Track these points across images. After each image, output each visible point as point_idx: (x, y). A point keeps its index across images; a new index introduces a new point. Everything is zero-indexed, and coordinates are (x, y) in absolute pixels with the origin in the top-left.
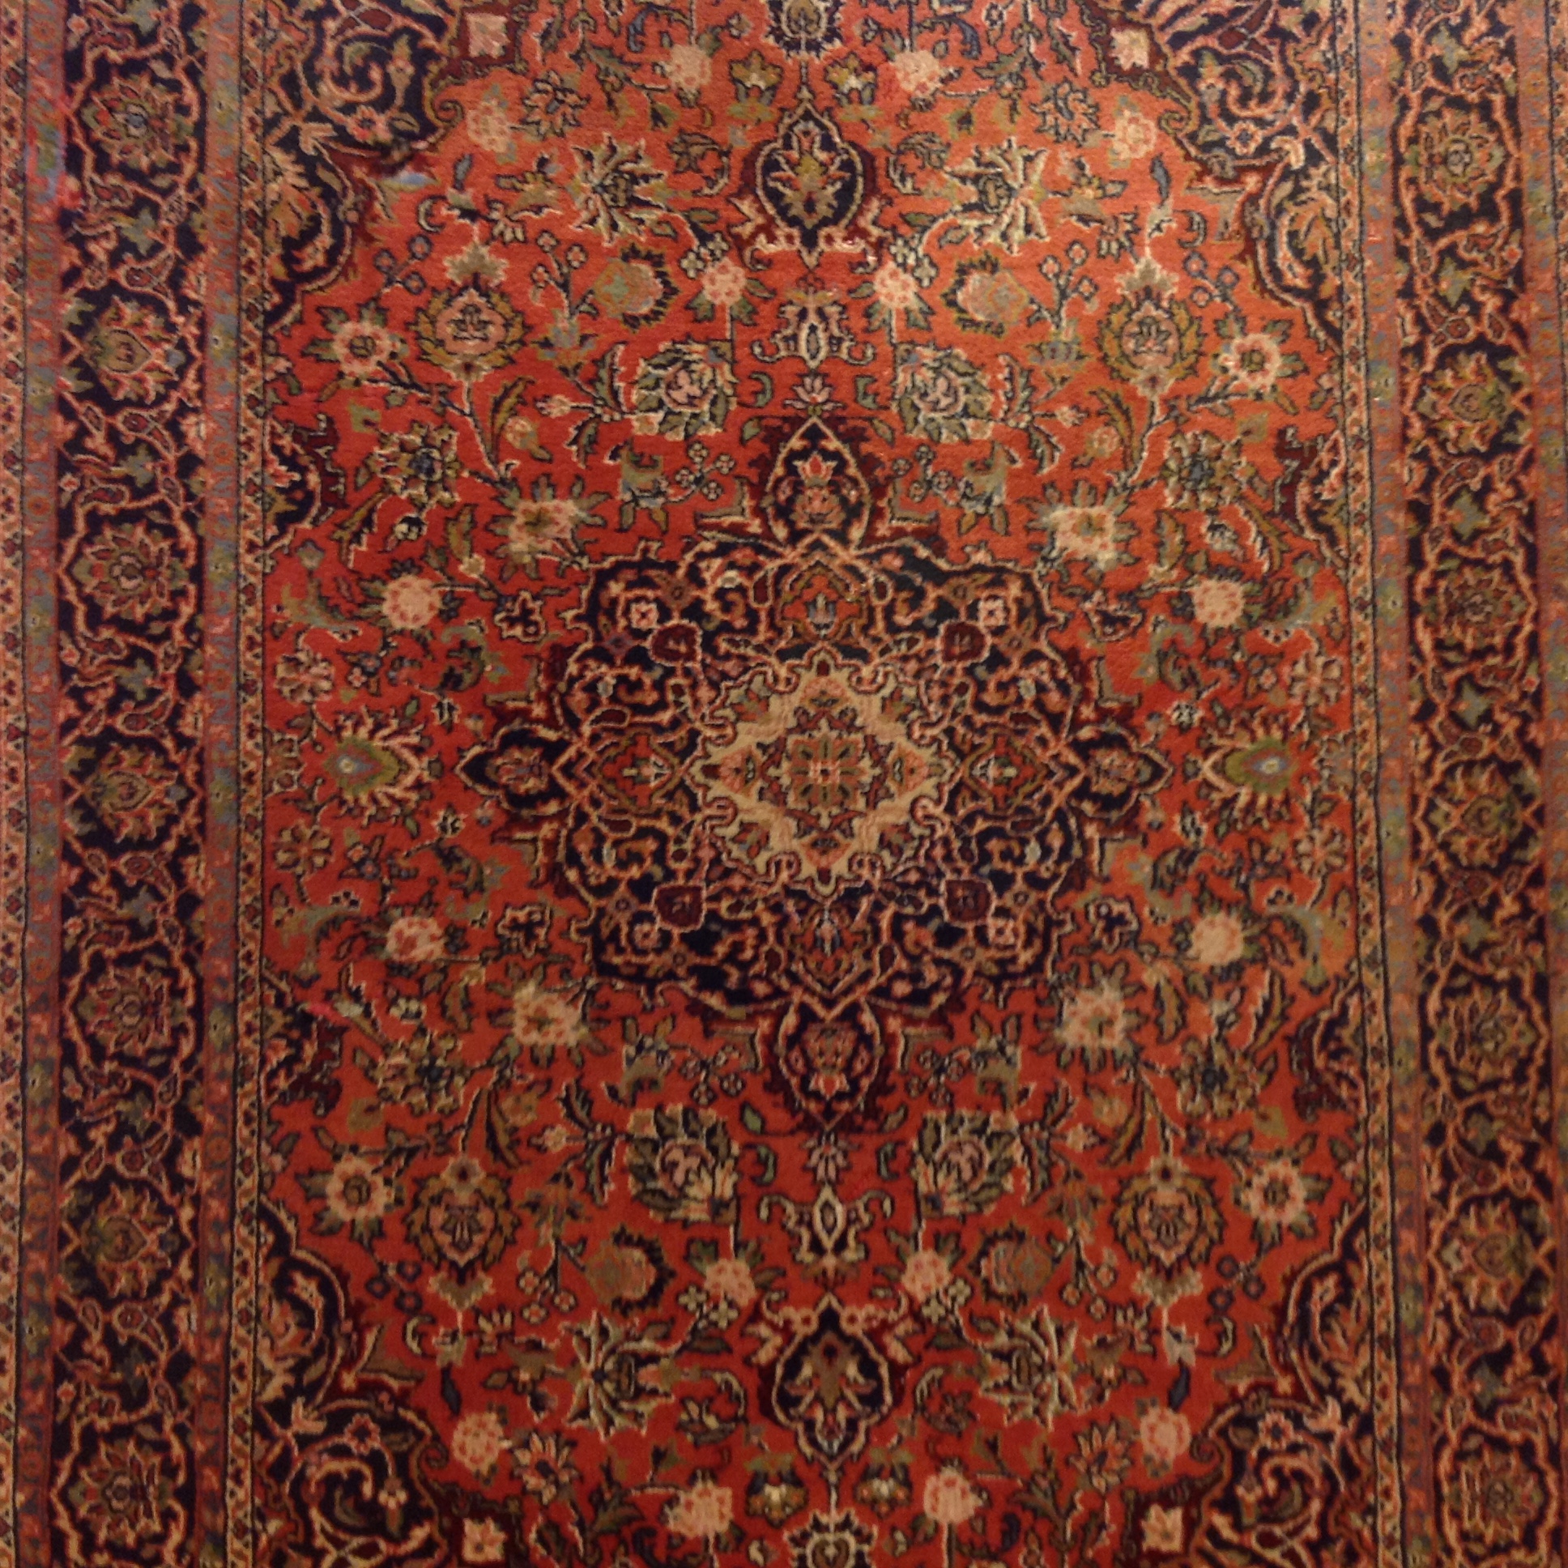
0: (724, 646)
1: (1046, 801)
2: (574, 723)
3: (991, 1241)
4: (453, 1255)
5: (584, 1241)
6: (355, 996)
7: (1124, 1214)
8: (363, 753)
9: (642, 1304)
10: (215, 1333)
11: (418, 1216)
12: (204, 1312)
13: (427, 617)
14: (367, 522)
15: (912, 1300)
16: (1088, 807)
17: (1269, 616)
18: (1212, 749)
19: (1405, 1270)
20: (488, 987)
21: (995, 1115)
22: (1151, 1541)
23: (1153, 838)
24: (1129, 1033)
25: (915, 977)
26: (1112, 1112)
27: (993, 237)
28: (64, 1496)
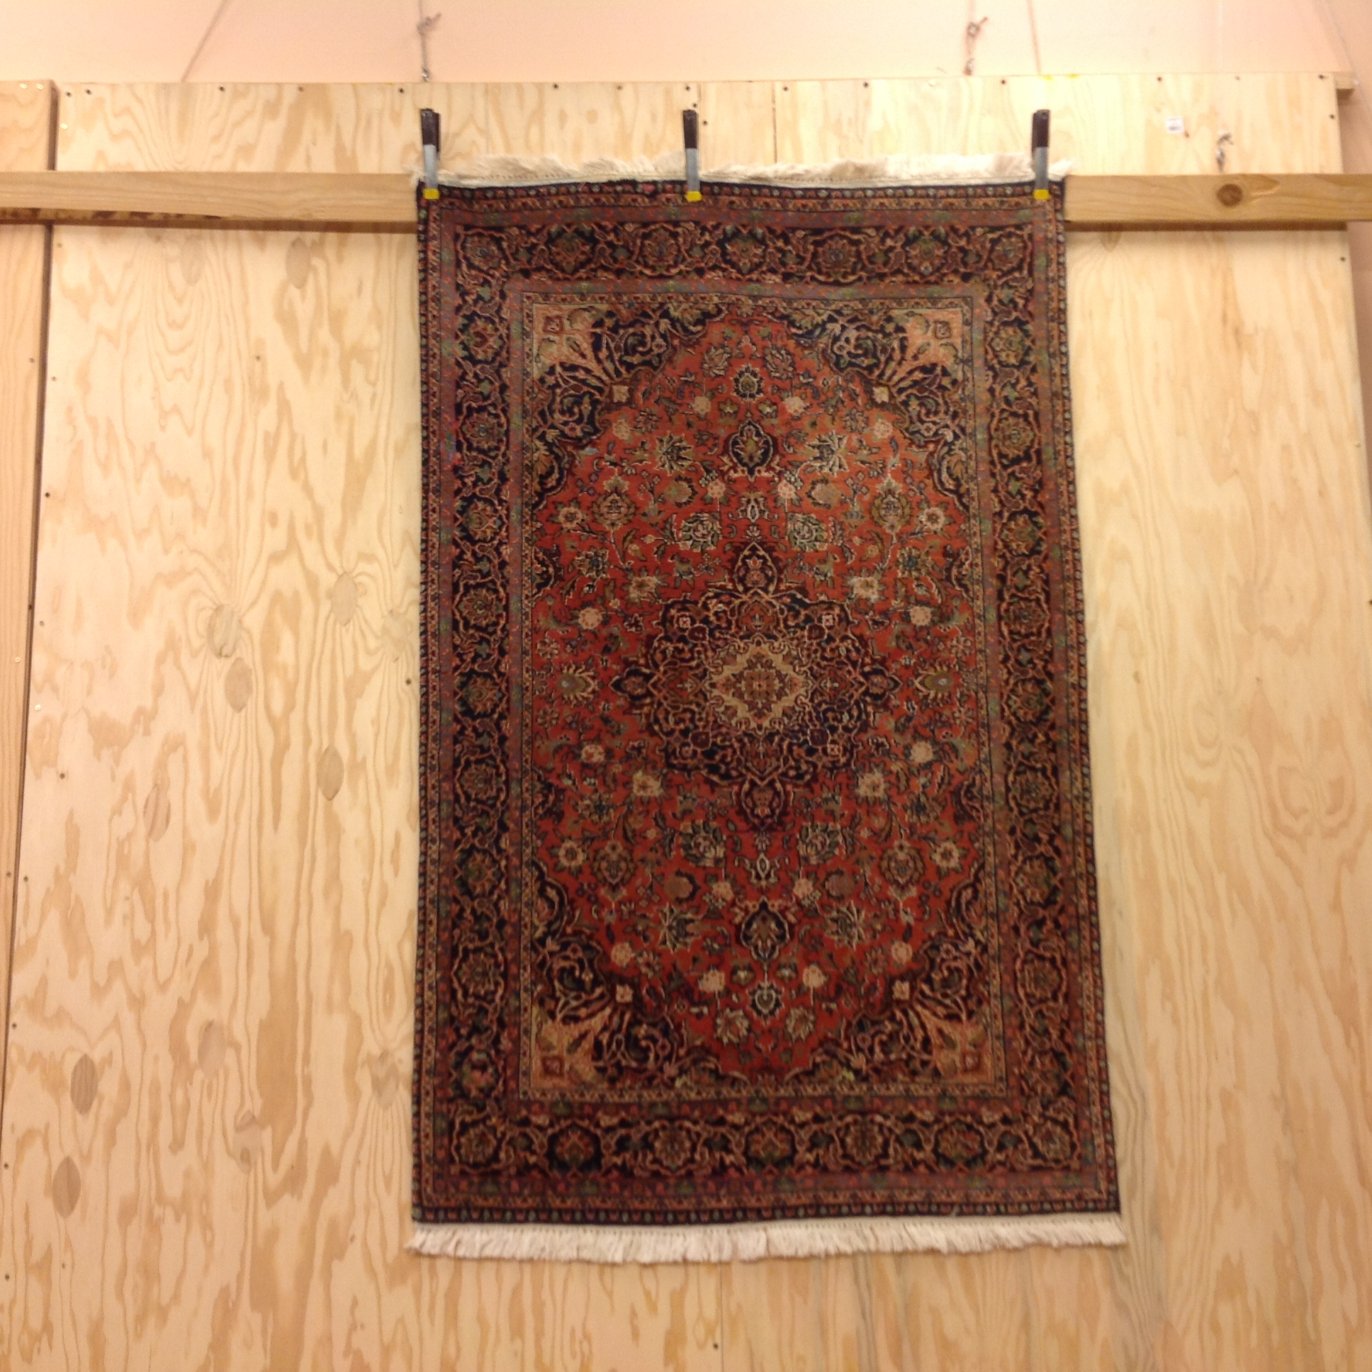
0: (717, 635)
1: (851, 696)
2: (657, 666)
3: (829, 875)
4: (610, 880)
5: (663, 874)
6: (569, 777)
7: (884, 864)
8: (571, 679)
9: (687, 899)
10: (515, 910)
11: (596, 865)
12: (511, 902)
13: (596, 624)
14: (573, 587)
15: (797, 898)
16: (868, 699)
17: (941, 622)
18: (919, 675)
19: (1000, 886)
20: (623, 773)
21: (831, 824)
22: (897, 995)
23: (895, 711)
24: (885, 790)
25: (798, 768)
26: (879, 822)
27: (826, 470)
28: (456, 974)
